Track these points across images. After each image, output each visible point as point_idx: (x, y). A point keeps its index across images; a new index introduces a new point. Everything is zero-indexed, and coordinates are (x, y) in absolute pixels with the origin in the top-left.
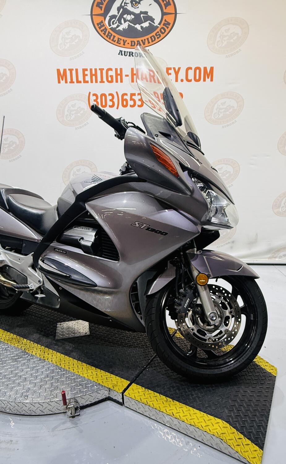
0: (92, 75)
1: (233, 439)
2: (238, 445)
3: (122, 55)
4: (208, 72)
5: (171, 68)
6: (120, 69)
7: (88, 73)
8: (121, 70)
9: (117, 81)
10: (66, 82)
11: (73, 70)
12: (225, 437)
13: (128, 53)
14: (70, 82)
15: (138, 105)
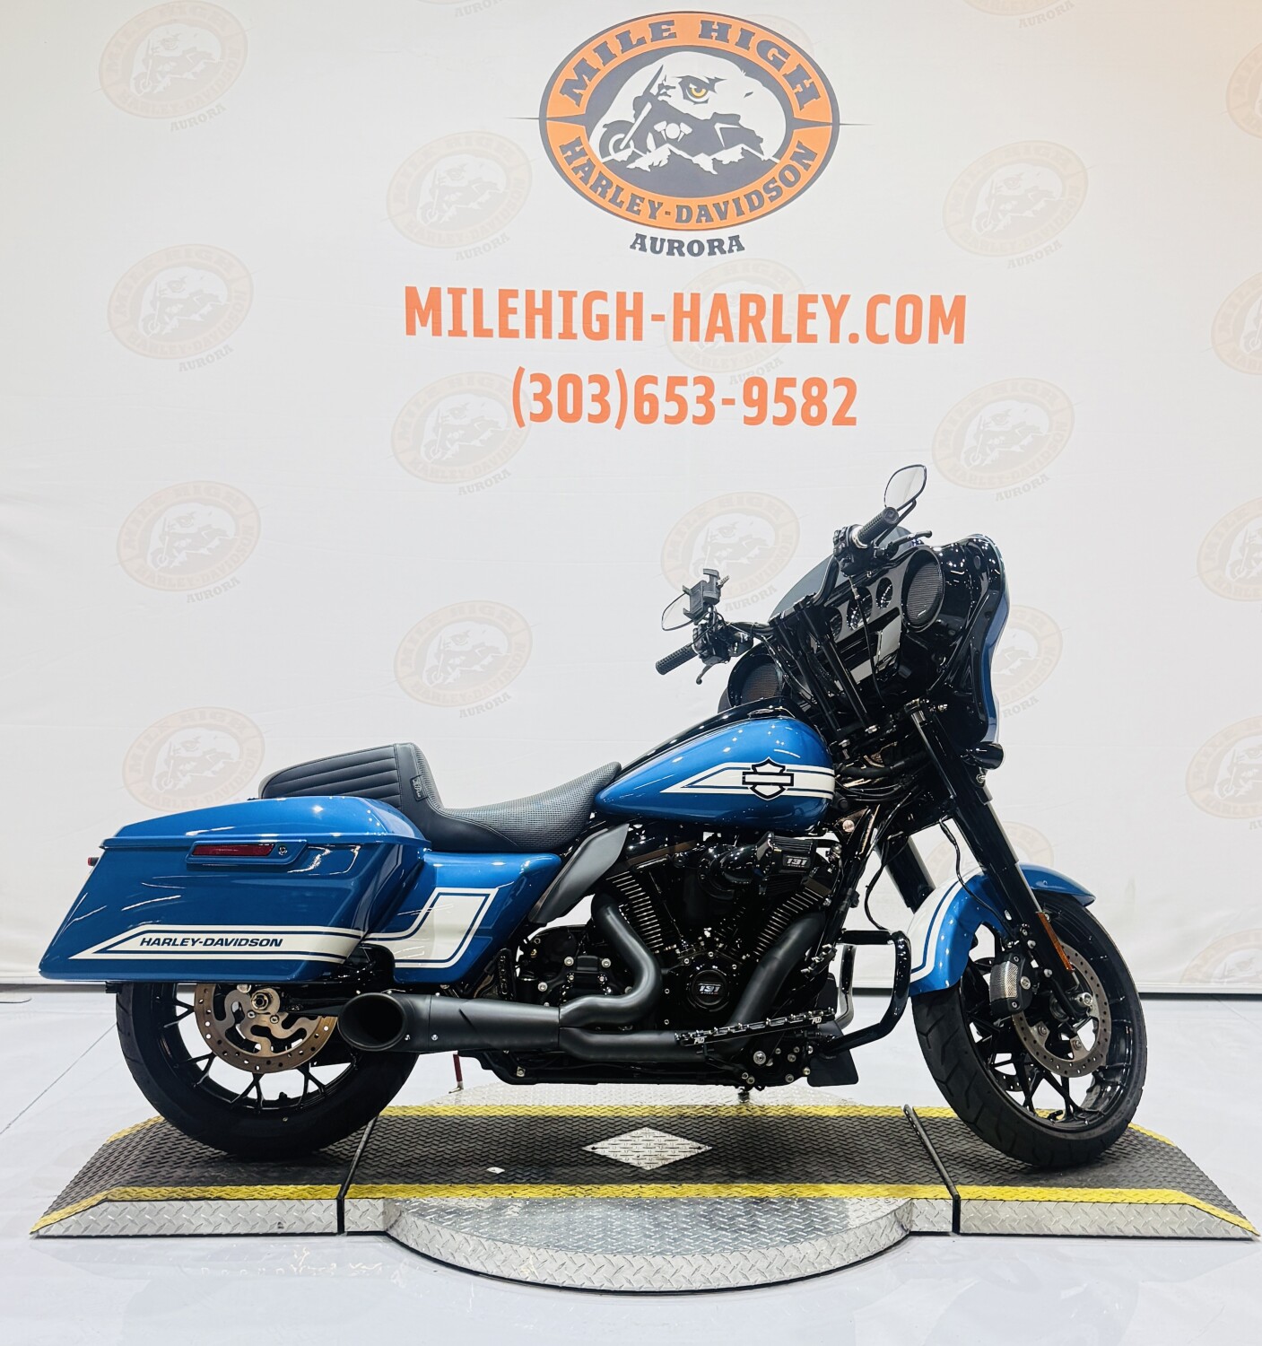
0: (531, 312)
3: (643, 248)
4: (947, 314)
5: (817, 296)
6: (636, 294)
7: (518, 303)
8: (638, 297)
9: (621, 335)
10: (437, 331)
11: (464, 291)
13: (666, 245)
14: (451, 333)
15: (694, 416)
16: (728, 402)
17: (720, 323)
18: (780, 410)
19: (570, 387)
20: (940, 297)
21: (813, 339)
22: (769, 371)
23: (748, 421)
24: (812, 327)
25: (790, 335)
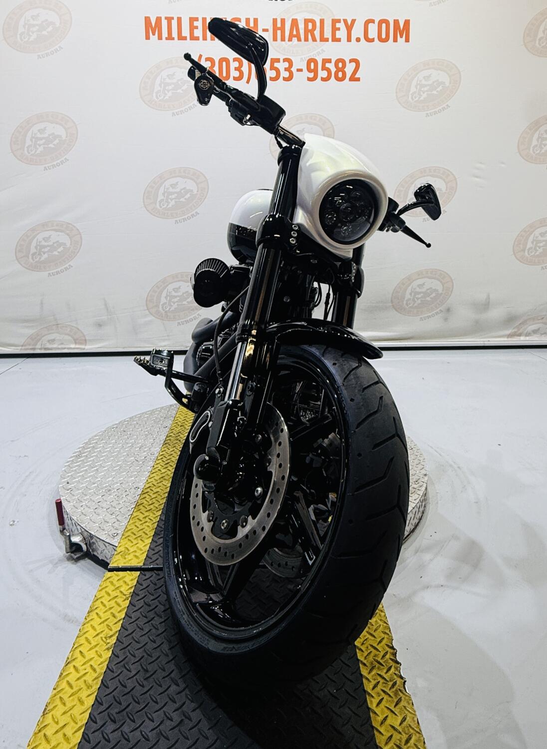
0: (205, 28)
4: (401, 28)
5: (340, 20)
6: (254, 19)
7: (199, 24)
8: (256, 20)
10: (160, 38)
15: (284, 77)
16: (300, 70)
17: (295, 33)
18: (324, 74)
19: (224, 63)
20: (398, 20)
21: (339, 40)
22: (318, 55)
23: (309, 79)
24: (338, 35)
25: (328, 39)
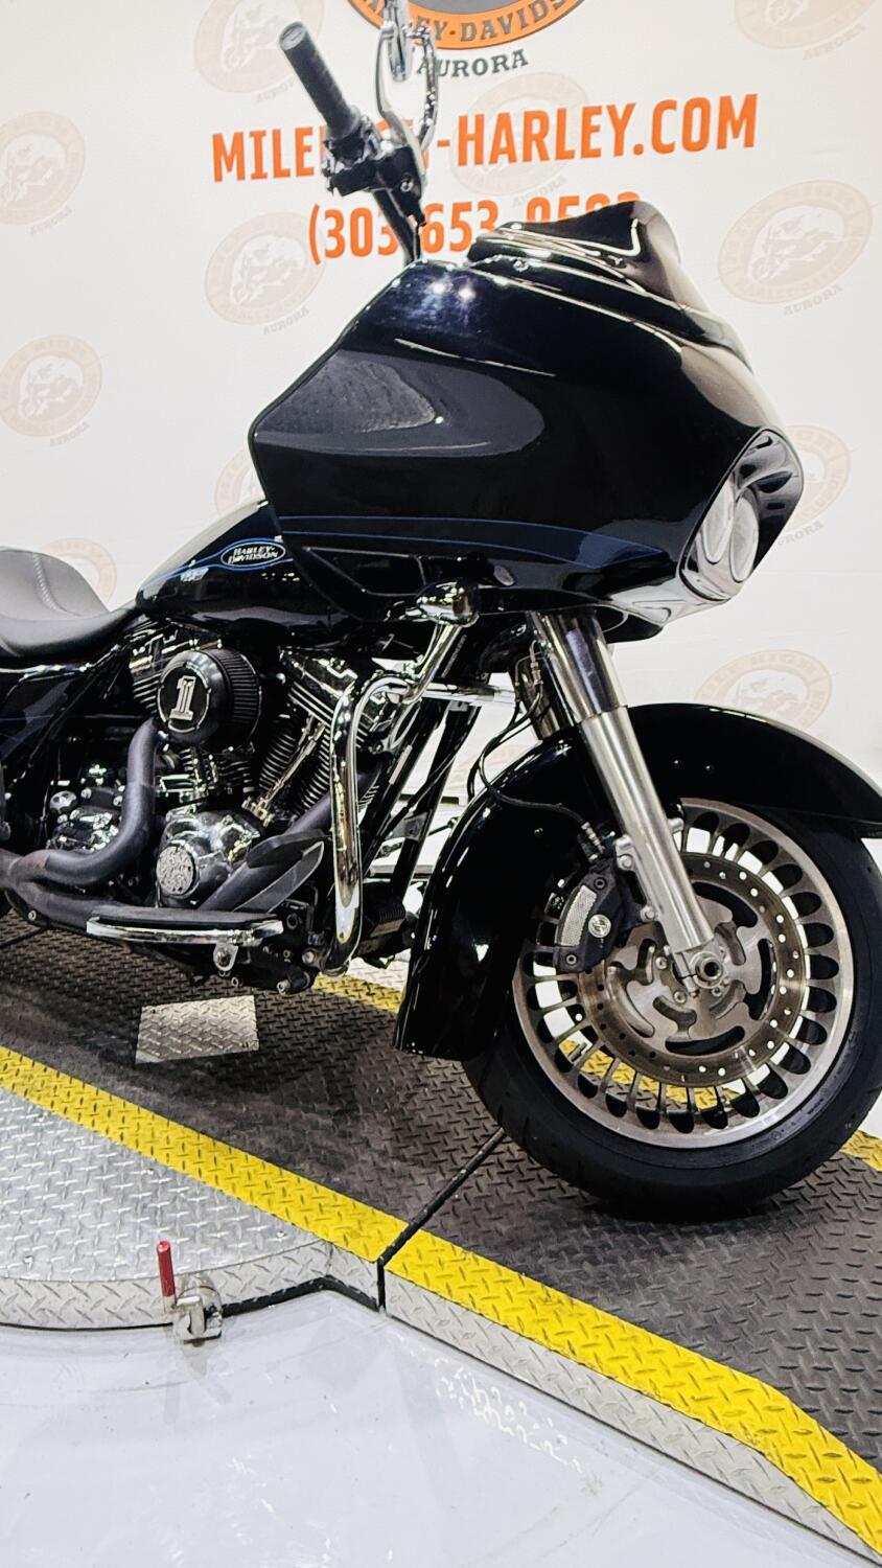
1: (804, 1456)
2: (826, 1480)
4: (737, 115)
5: (600, 107)
7: (313, 140)
10: (241, 176)
12: (775, 1446)
13: (451, 66)
14: (254, 177)
17: (503, 144)
21: (597, 153)
22: (552, 190)
24: (596, 141)
25: (574, 152)
